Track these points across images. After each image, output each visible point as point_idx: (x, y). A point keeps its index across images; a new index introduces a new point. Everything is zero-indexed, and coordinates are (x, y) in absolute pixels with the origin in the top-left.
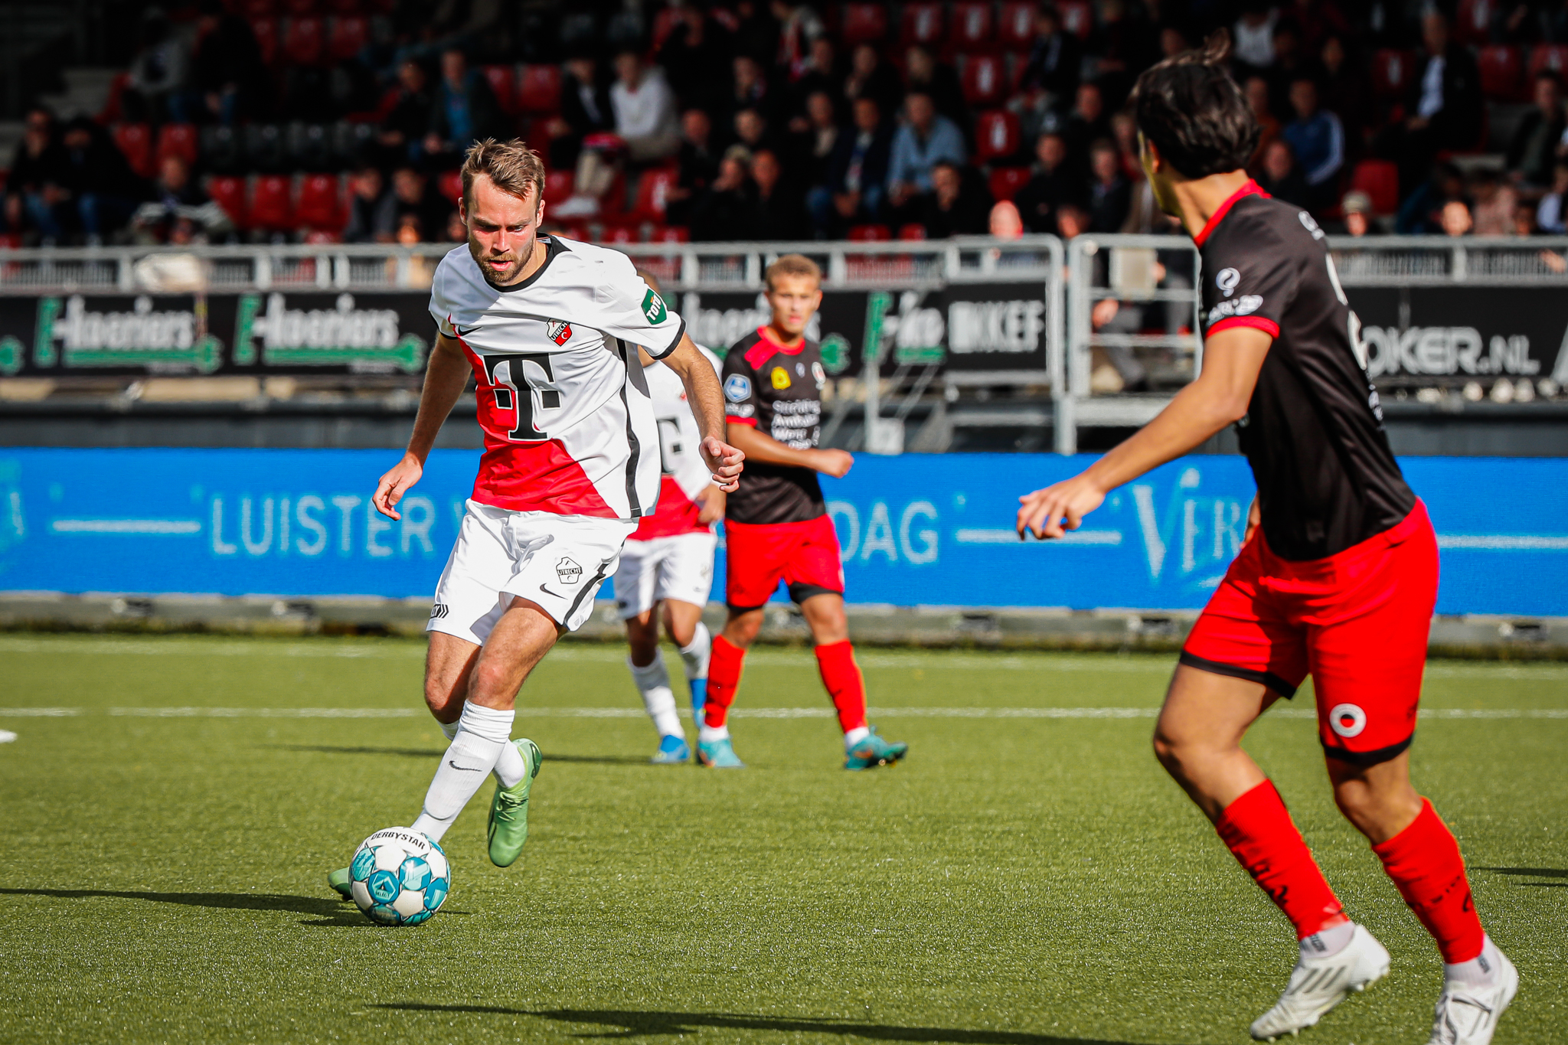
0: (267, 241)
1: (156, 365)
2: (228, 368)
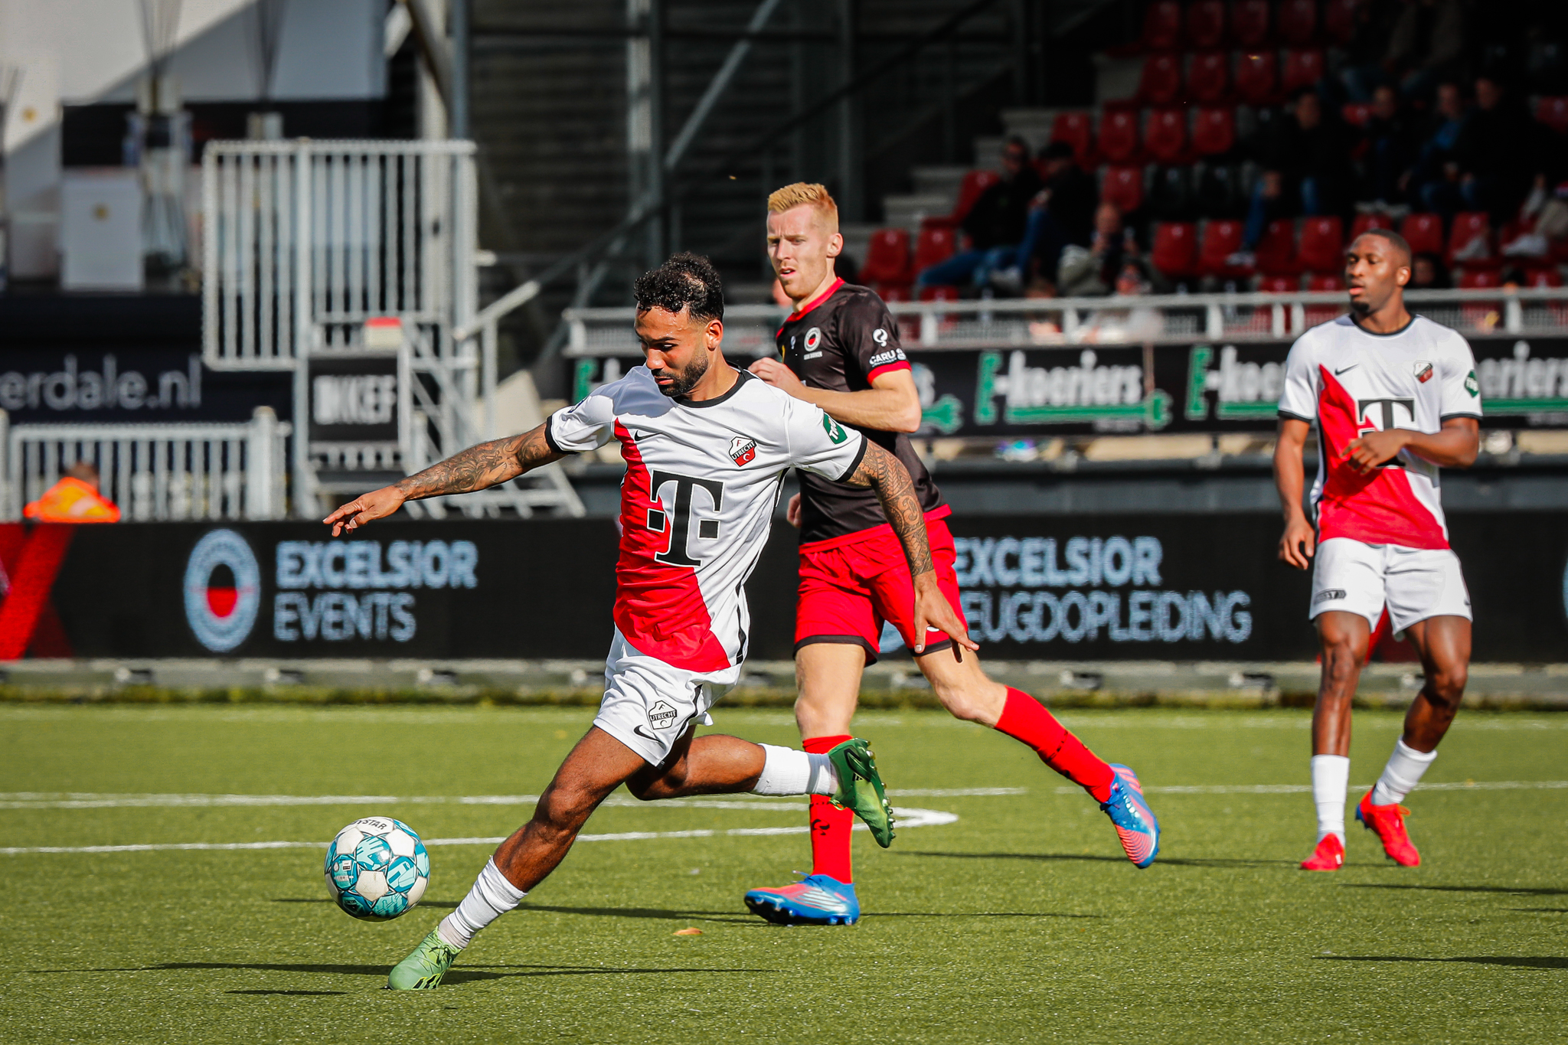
0: (1219, 289)
1: (1103, 423)
2: (1179, 425)
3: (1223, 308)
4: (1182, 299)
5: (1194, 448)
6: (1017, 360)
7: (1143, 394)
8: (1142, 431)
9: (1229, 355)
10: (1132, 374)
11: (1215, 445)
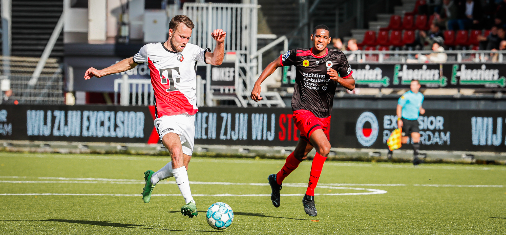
0: (461, 49)
1: (428, 85)
2: (449, 86)
3: (462, 54)
4: (451, 51)
5: (453, 92)
6: (405, 67)
7: (439, 77)
8: (439, 87)
9: (463, 67)
10: (436, 72)
11: (459, 91)
